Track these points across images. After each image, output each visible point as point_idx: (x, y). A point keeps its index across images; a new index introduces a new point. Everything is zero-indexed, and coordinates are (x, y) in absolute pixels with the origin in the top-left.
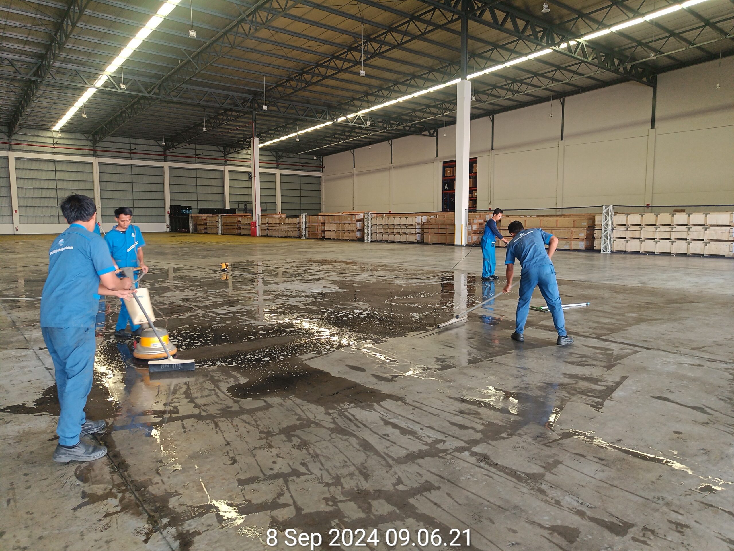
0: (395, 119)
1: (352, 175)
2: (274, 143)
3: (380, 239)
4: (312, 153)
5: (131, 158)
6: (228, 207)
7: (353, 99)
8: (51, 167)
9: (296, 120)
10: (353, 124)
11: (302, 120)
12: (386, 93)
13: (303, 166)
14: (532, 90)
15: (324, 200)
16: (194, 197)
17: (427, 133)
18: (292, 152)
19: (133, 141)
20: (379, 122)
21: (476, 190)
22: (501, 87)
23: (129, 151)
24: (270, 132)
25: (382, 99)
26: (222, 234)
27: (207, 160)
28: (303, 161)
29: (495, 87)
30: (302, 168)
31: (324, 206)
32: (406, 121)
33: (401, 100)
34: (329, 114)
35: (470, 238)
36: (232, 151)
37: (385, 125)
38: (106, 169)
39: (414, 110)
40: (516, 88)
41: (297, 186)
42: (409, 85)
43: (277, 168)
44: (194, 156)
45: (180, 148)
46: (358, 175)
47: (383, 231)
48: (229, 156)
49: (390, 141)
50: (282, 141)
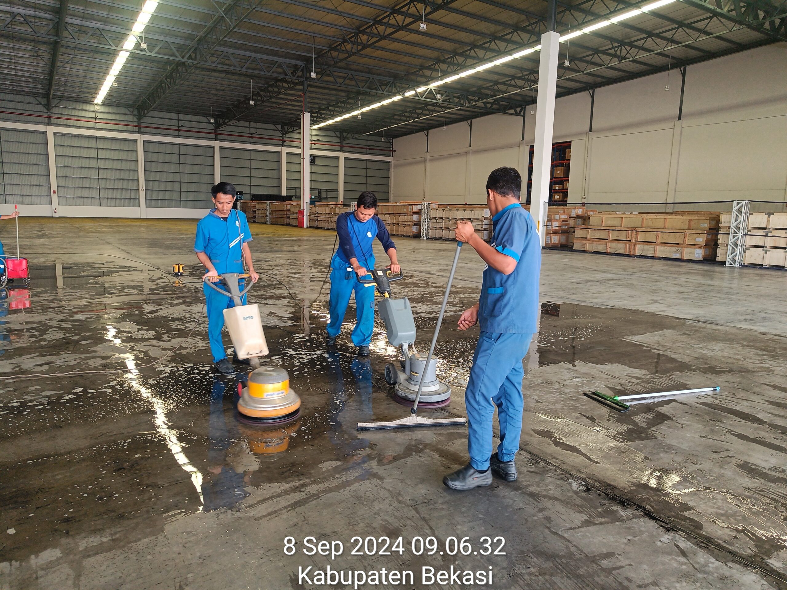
0: (474, 93)
1: (425, 160)
2: (336, 122)
3: (440, 236)
4: (380, 134)
5: (179, 136)
6: (284, 193)
7: (423, 67)
8: (93, 144)
9: (359, 93)
10: (423, 99)
11: (364, 94)
12: (460, 59)
13: (370, 149)
14: (642, 56)
15: (392, 188)
16: (247, 181)
17: (512, 111)
18: (357, 133)
19: (181, 116)
20: (455, 97)
21: (568, 180)
22: (605, 52)
23: (177, 128)
24: (330, 108)
25: (455, 68)
26: (270, 224)
27: (263, 140)
28: (370, 143)
29: (596, 51)
30: (369, 151)
31: (392, 195)
32: (487, 96)
33: (480, 69)
34: (395, 87)
35: (549, 238)
36: (290, 130)
37: (462, 102)
38: (152, 148)
39: (496, 83)
40: (624, 52)
41: (363, 172)
42: (488, 49)
43: (340, 151)
44: (249, 135)
45: (230, 125)
46: (431, 160)
47: (443, 226)
48: (287, 135)
49: (469, 121)
50: (345, 120)
